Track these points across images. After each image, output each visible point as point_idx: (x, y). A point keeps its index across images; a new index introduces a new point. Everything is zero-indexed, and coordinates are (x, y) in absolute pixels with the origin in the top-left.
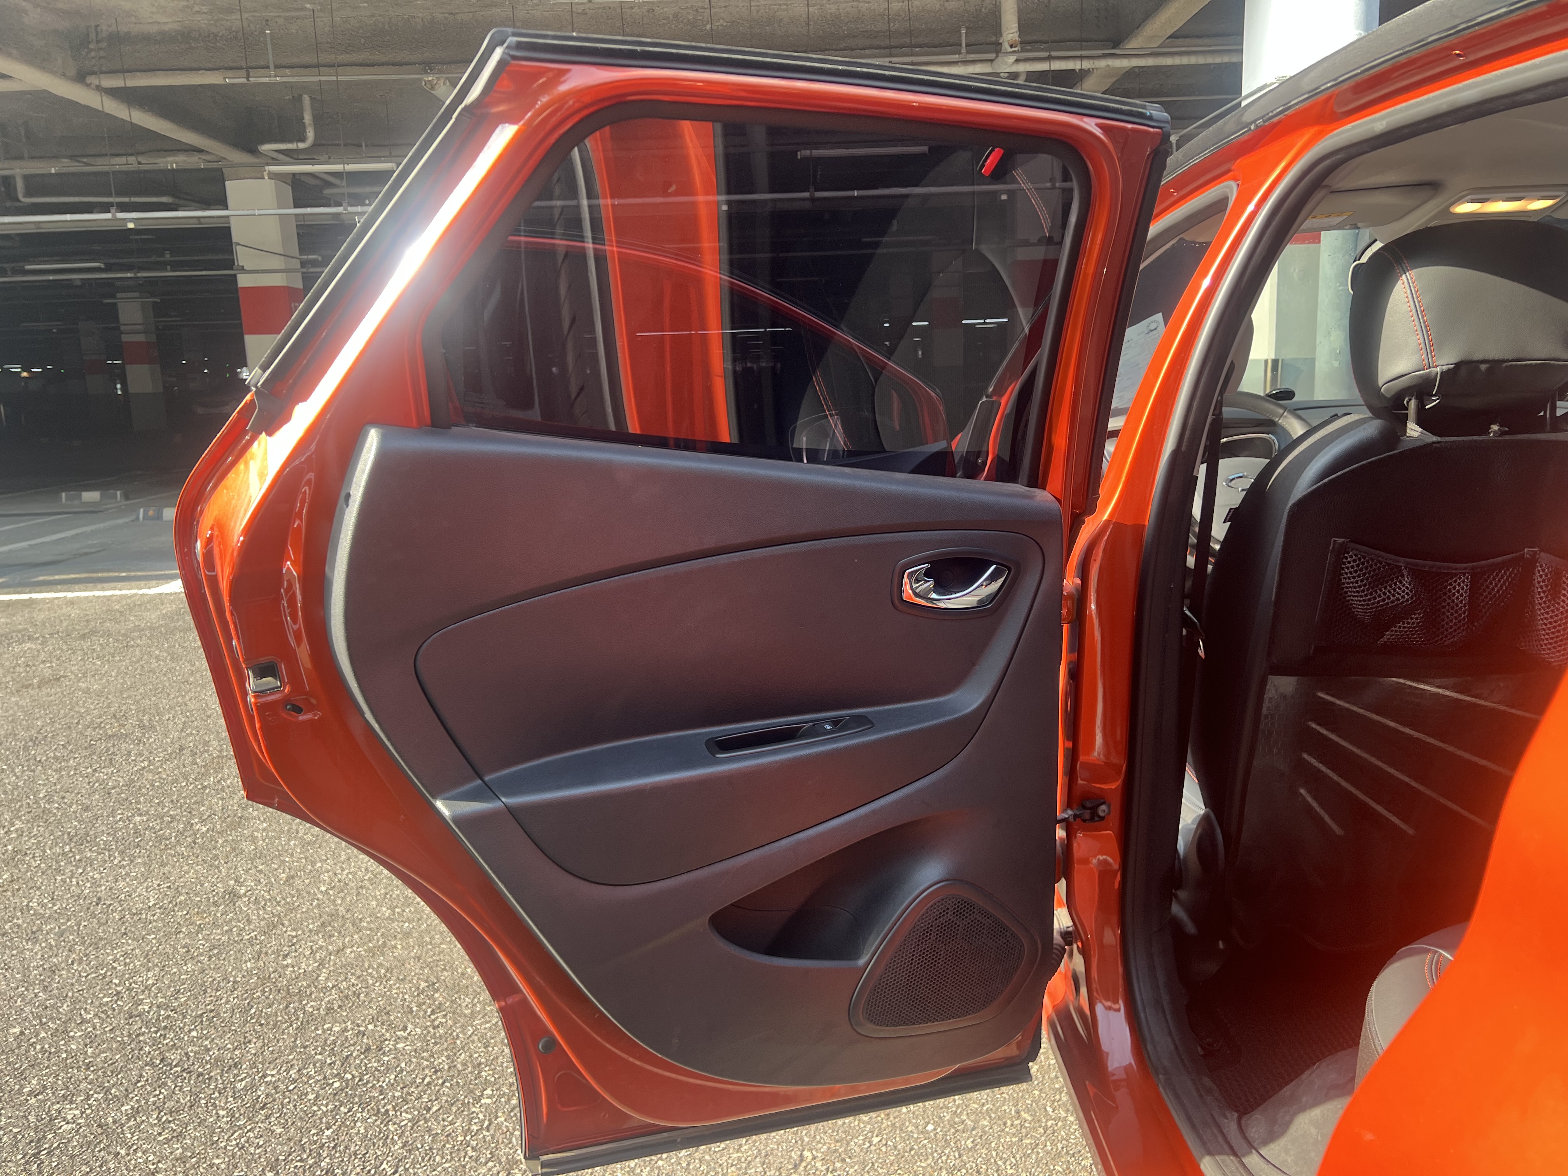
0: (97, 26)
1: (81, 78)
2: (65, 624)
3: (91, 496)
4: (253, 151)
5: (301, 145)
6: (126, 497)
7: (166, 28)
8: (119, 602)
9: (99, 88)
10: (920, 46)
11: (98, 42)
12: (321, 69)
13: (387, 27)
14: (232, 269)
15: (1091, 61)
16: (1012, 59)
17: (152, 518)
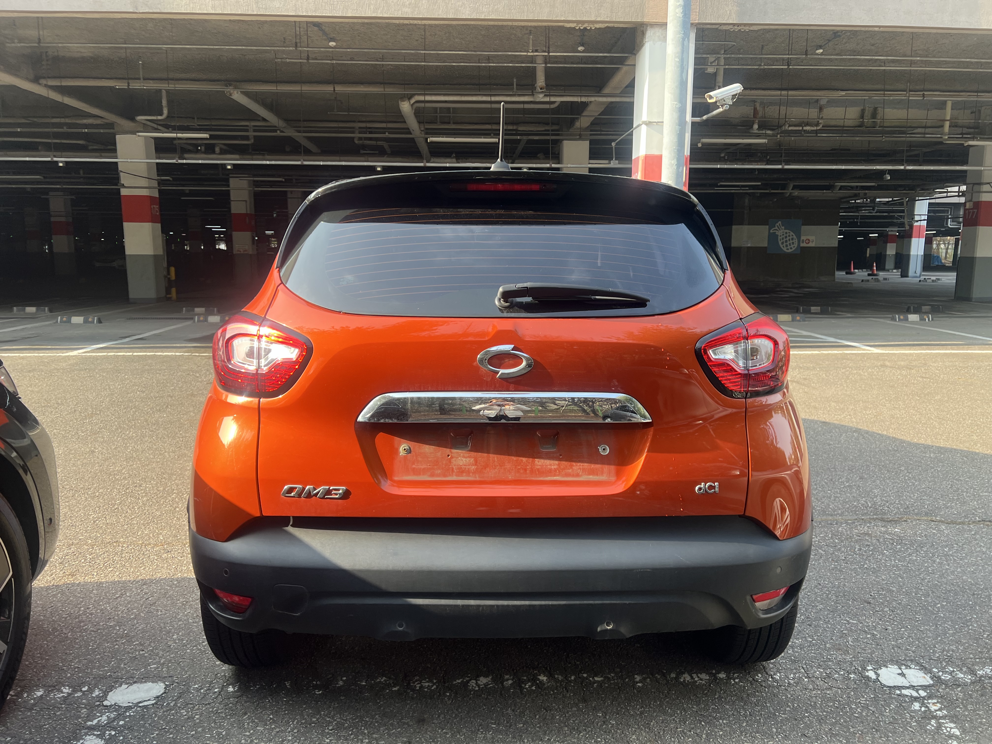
0: (47, 52)
1: (36, 80)
2: (20, 366)
3: (31, 310)
4: (133, 119)
5: (159, 118)
6: (51, 311)
7: (85, 55)
8: (46, 359)
9: (46, 86)
10: (497, 85)
11: (47, 60)
12: (170, 81)
13: (207, 61)
14: (117, 185)
15: (587, 98)
16: (541, 96)
17: (65, 322)
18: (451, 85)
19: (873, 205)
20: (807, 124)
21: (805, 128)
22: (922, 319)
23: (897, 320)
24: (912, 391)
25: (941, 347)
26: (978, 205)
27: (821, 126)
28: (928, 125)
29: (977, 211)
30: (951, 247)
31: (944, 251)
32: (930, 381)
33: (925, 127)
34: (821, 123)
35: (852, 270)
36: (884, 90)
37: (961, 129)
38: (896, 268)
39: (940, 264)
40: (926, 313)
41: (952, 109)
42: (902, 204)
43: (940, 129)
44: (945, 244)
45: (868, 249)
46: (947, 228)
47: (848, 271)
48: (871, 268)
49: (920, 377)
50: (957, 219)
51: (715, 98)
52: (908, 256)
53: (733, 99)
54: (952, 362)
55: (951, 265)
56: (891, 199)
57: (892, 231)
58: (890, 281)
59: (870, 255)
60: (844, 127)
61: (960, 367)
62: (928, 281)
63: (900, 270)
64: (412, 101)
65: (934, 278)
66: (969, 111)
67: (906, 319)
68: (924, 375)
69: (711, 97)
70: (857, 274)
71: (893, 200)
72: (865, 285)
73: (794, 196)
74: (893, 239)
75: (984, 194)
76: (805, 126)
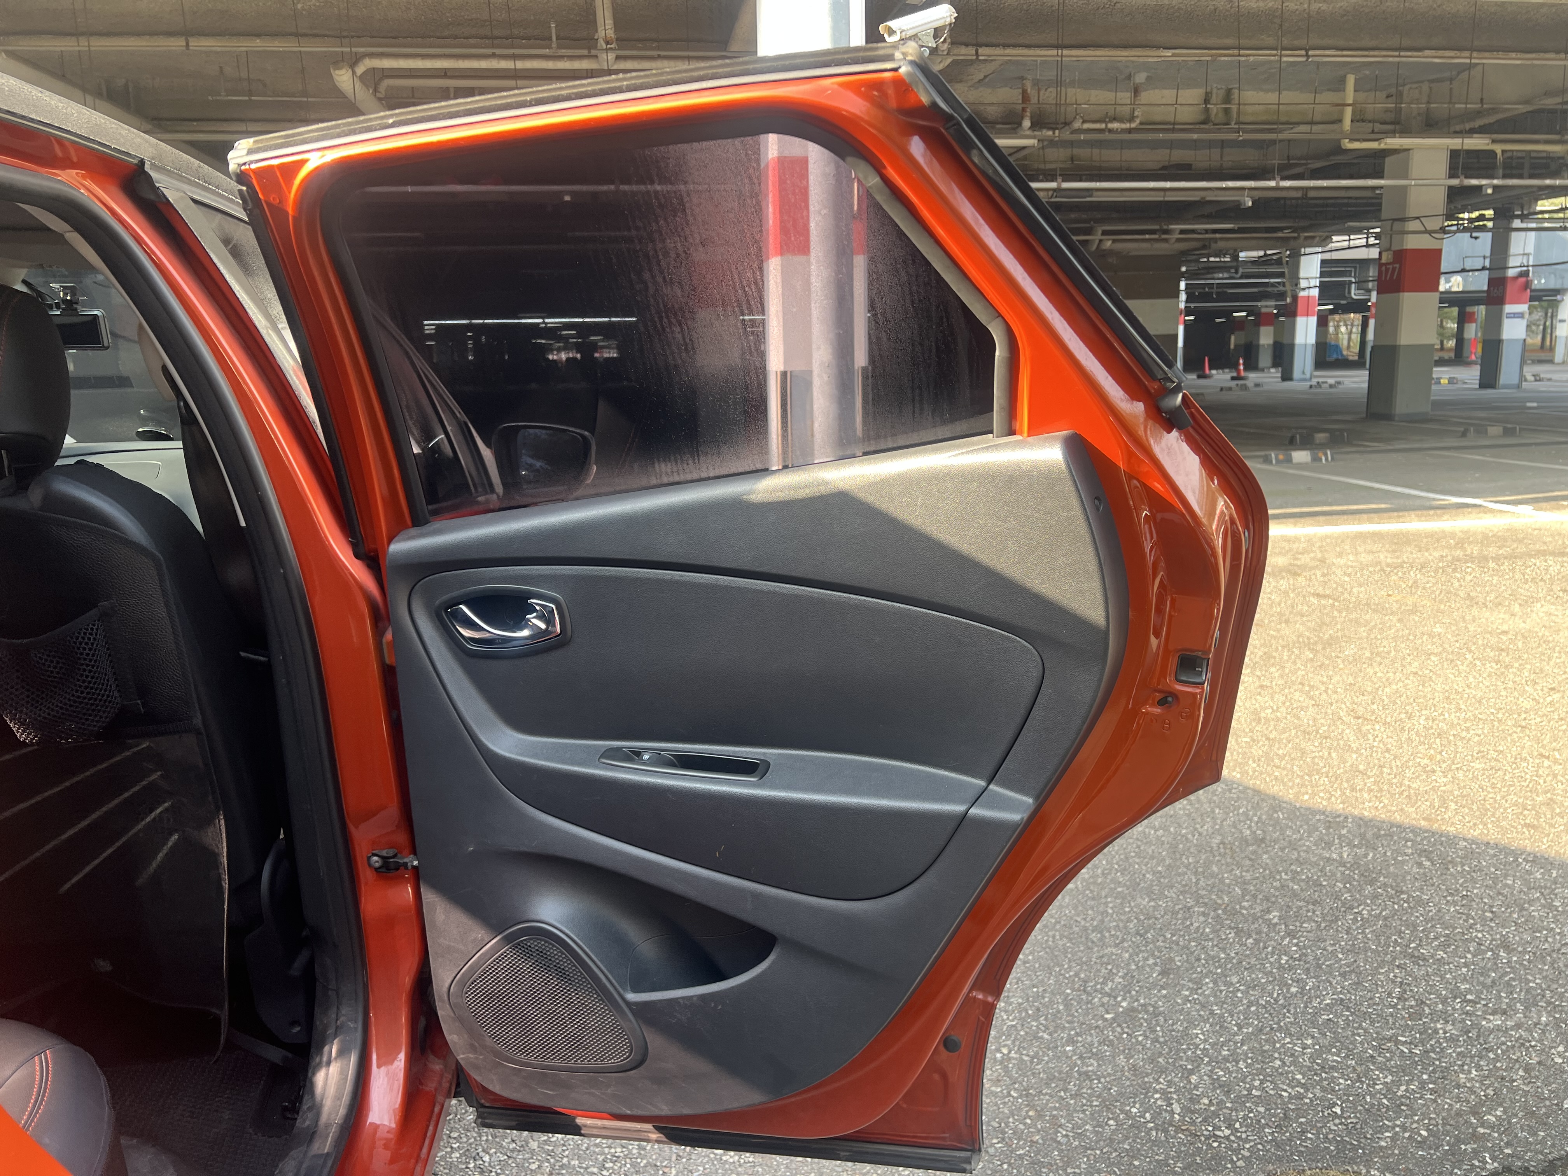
18: (438, 38)
19: (1234, 264)
20: (1114, 119)
21: (1110, 126)
22: (1316, 459)
23: (1274, 462)
24: (1299, 636)
25: (1350, 517)
26: (1400, 255)
27: (1138, 121)
28: (1317, 118)
29: (1400, 268)
30: (1357, 330)
31: (1346, 337)
32: (1333, 605)
33: (1312, 123)
34: (1137, 117)
35: (1207, 371)
36: (1239, 48)
37: (1371, 125)
38: (1275, 365)
39: (1340, 357)
40: (1323, 446)
41: (1355, 91)
42: (1279, 262)
43: (1335, 127)
44: (1346, 326)
45: (1233, 338)
46: (1350, 300)
47: (1201, 373)
48: (1234, 366)
49: (1313, 595)
50: (1365, 285)
51: (898, 32)
52: (1292, 346)
53: (936, 36)
54: (1372, 552)
55: (1356, 358)
56: (1261, 253)
57: (1267, 306)
58: (1266, 388)
59: (1236, 346)
60: (1174, 124)
61: (1388, 565)
62: (1324, 386)
63: (1280, 369)
64: (360, 69)
65: (1331, 381)
66: (1384, 94)
67: (1289, 460)
68: (1320, 590)
69: (891, 32)
70: (1215, 377)
71: (1266, 255)
72: (1227, 397)
73: (1105, 250)
74: (1270, 319)
75: (1410, 235)
76: (1111, 121)
